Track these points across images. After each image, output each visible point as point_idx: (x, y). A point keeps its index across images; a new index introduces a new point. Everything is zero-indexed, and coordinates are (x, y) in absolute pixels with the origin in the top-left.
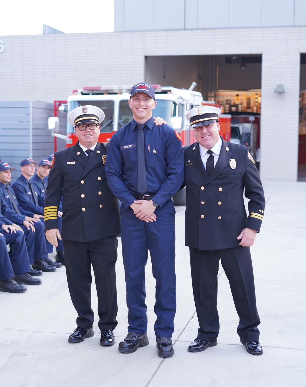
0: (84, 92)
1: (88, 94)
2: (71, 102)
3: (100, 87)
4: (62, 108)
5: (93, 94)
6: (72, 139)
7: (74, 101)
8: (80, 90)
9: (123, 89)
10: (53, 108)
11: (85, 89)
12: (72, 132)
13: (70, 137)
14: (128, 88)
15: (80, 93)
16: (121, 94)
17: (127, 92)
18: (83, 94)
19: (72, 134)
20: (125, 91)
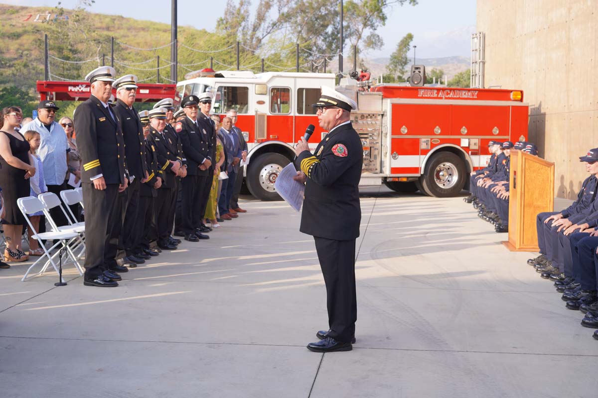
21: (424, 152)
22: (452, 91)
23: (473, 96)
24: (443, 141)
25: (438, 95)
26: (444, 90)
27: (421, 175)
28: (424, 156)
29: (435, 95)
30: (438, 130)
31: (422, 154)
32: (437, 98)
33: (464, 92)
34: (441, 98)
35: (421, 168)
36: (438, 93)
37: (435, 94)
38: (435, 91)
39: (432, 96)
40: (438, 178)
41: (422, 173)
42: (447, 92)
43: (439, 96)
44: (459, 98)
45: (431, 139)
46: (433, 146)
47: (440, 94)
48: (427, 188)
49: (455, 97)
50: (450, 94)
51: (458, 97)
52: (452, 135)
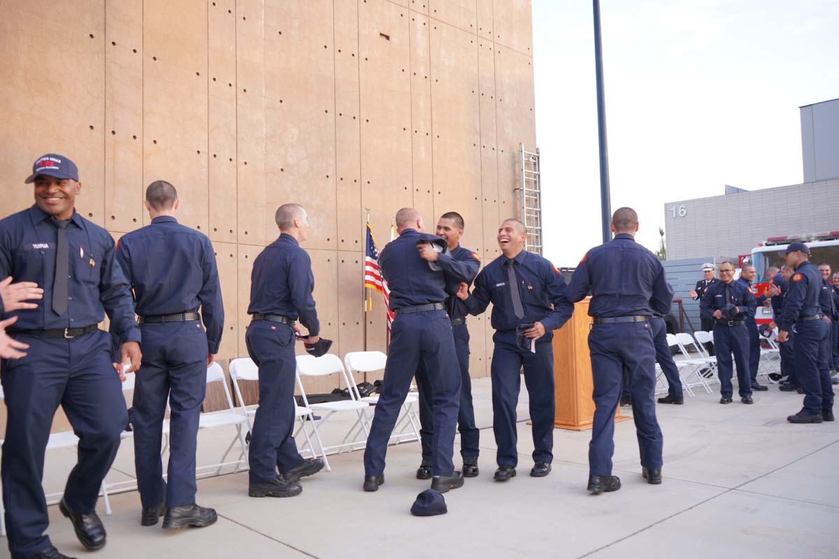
0: (770, 243)
1: (774, 245)
2: (755, 253)
3: (786, 237)
4: (746, 260)
5: (778, 244)
6: (757, 289)
7: (759, 253)
8: (764, 242)
9: (812, 237)
10: (738, 263)
11: (769, 240)
12: (757, 281)
13: (755, 287)
14: (817, 235)
15: (764, 245)
16: (810, 241)
17: (815, 240)
18: (767, 245)
19: (758, 284)
20: (813, 238)
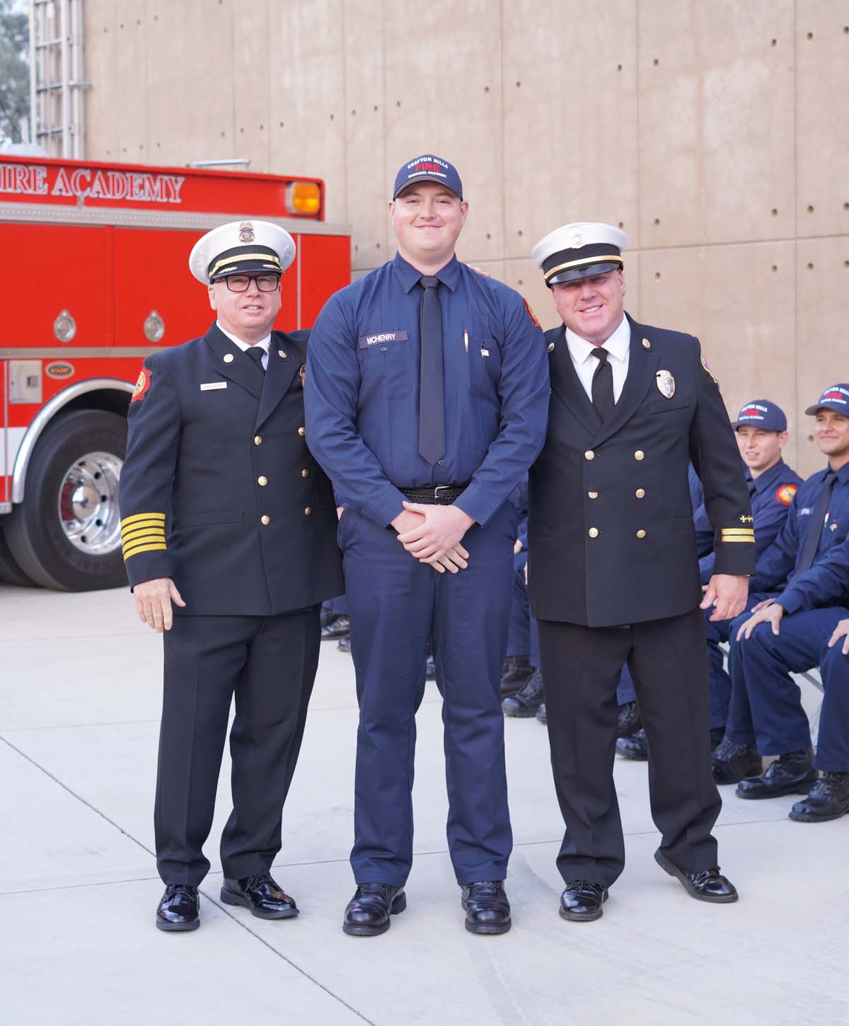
21: (22, 415)
22: (99, 173)
23: (168, 195)
24: (85, 369)
25: (51, 188)
26: (71, 167)
27: (14, 506)
28: (23, 430)
29: (42, 190)
30: (65, 327)
31: (14, 423)
32: (48, 199)
33: (138, 179)
34: (72, 201)
35: (11, 478)
36: (50, 181)
37: (39, 183)
38: (42, 173)
39: (31, 191)
40: (69, 514)
41: (17, 498)
42: (83, 178)
43: (55, 192)
44: (122, 203)
45: (46, 362)
46: (51, 389)
47: (59, 183)
48: (33, 555)
49: (109, 196)
50: (91, 184)
51: (118, 196)
52: (114, 344)
